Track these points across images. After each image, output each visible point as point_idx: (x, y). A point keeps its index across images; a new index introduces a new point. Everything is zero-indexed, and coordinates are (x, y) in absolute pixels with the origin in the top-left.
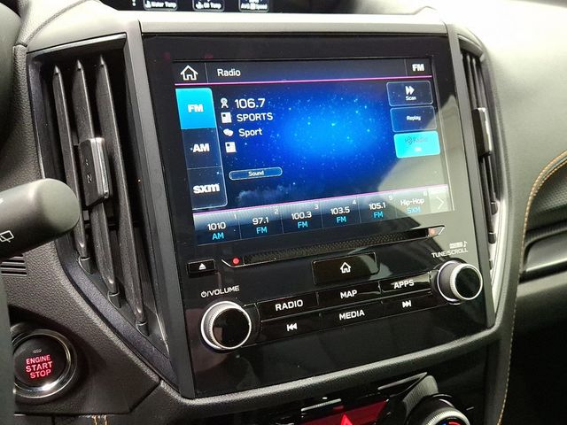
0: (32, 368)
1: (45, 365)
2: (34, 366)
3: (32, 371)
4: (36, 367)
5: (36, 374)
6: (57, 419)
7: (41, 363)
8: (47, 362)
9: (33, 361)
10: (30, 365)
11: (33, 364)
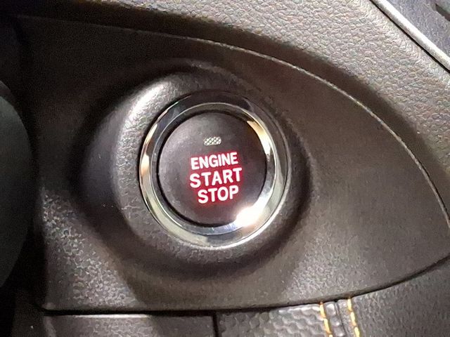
0: (202, 179)
1: (228, 175)
2: (206, 175)
3: (203, 186)
4: (211, 178)
5: (209, 194)
6: (225, 322)
7: (220, 169)
8: (231, 167)
9: (205, 162)
10: (199, 171)
11: (205, 170)
